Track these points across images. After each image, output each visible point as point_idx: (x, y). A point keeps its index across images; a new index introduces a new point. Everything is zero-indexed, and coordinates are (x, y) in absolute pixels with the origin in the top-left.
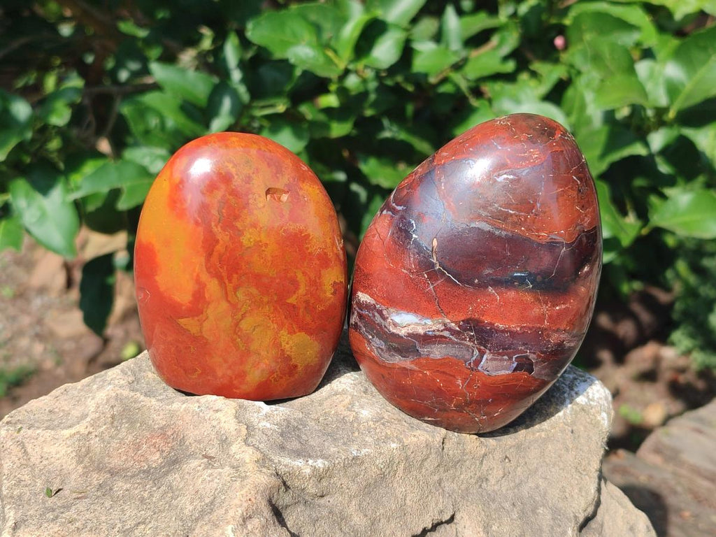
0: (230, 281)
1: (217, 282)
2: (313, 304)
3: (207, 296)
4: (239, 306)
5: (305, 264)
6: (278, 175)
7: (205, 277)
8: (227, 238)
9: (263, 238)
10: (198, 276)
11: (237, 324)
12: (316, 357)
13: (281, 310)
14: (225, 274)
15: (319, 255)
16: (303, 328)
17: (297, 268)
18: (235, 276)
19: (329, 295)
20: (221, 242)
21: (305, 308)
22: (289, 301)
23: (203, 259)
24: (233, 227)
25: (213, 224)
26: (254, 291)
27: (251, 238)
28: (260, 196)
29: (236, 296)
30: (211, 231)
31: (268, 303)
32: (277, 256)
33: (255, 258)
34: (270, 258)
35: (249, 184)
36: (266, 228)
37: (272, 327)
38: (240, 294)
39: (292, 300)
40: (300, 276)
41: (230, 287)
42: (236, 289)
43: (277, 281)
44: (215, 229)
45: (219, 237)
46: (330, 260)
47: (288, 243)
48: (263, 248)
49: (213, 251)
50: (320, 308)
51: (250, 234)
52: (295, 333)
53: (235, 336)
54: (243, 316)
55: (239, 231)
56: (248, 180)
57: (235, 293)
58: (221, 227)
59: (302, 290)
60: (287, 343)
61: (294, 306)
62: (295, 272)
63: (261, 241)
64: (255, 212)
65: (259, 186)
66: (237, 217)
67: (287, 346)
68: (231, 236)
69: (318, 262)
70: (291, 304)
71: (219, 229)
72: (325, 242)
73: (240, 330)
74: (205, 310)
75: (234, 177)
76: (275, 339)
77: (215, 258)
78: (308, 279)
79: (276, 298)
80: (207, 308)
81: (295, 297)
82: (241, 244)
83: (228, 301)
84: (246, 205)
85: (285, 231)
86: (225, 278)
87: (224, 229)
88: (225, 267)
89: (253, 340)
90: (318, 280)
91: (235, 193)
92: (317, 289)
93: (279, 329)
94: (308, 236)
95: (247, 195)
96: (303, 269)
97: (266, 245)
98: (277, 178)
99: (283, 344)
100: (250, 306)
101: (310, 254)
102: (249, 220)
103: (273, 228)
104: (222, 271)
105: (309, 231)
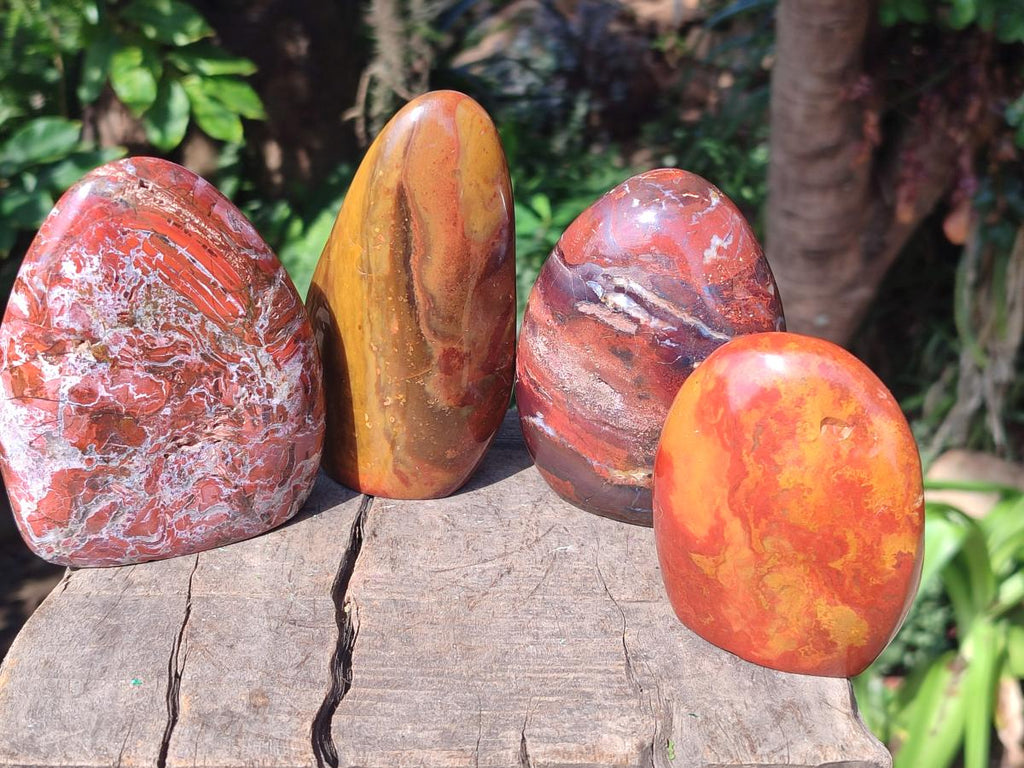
0: (757, 526)
1: (740, 523)
2: (865, 575)
3: (726, 535)
4: (765, 558)
5: (861, 523)
6: (842, 402)
7: (726, 513)
8: (759, 473)
9: (808, 481)
10: (718, 509)
11: (761, 578)
12: (864, 639)
13: (820, 574)
14: (750, 516)
15: (882, 516)
16: (847, 600)
17: (848, 526)
18: (764, 521)
19: (889, 566)
20: (751, 476)
21: (854, 577)
22: (832, 565)
23: (726, 492)
24: (771, 461)
25: (744, 451)
26: (786, 544)
27: (791, 478)
28: (812, 426)
29: (763, 545)
30: (741, 460)
31: (804, 561)
32: (821, 506)
33: (793, 503)
34: (812, 509)
35: (800, 408)
36: (813, 468)
37: (807, 591)
38: (768, 543)
39: (837, 565)
40: (850, 537)
41: (755, 532)
42: (762, 537)
43: (819, 538)
44: (746, 458)
45: (749, 469)
46: (897, 523)
47: (841, 492)
48: (805, 494)
49: (740, 485)
50: (873, 581)
51: (790, 473)
52: (836, 605)
53: (757, 591)
54: (769, 571)
55: (776, 465)
56: (800, 402)
57: (761, 540)
58: (754, 457)
59: (851, 555)
60: (825, 615)
61: (838, 572)
62: (845, 532)
63: (802, 485)
64: (803, 446)
65: (813, 411)
66: (776, 448)
67: (824, 618)
68: (765, 471)
69: (879, 524)
70: (834, 569)
71: (752, 460)
72: (893, 499)
73: (764, 585)
74: (722, 552)
75: (781, 397)
76: (809, 606)
77: (741, 494)
78: (861, 543)
79: (814, 558)
80: (726, 549)
81: (840, 561)
82: (776, 484)
83: (752, 549)
84: (792, 435)
85: (839, 477)
86: (751, 521)
87: (757, 460)
88: (752, 507)
89: (780, 601)
90: (875, 547)
91: (780, 417)
92: (873, 558)
93: (816, 596)
94: (871, 487)
95: (794, 422)
96: (856, 529)
97: (810, 490)
98: (841, 405)
99: (819, 615)
100: (779, 560)
101: (870, 511)
102: (792, 455)
103: (823, 469)
104: (747, 510)
105: (873, 482)
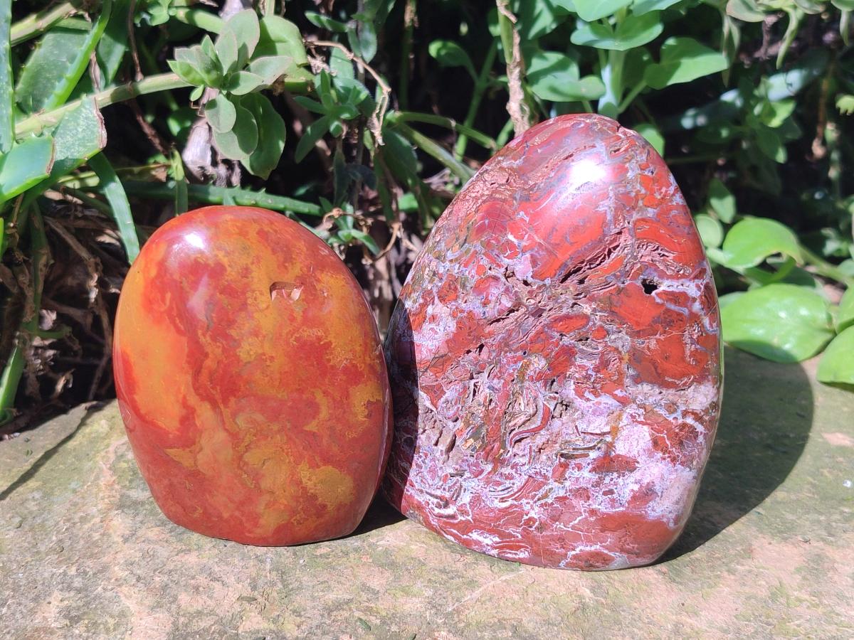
0: (226, 406)
1: (209, 407)
2: (340, 431)
3: (198, 423)
4: (241, 436)
5: (327, 380)
6: (287, 264)
7: (193, 400)
8: (219, 351)
9: (268, 349)
10: (184, 398)
11: (241, 458)
12: (350, 494)
13: (297, 440)
14: (218, 397)
15: (345, 370)
16: (327, 460)
17: (315, 387)
18: (233, 400)
19: (361, 418)
20: (211, 356)
21: (330, 436)
22: (307, 428)
23: (189, 378)
24: (227, 337)
25: (200, 332)
26: (259, 417)
27: (251, 350)
28: (262, 294)
29: (236, 423)
30: (197, 342)
31: (279, 431)
32: (285, 372)
33: (258, 375)
34: (278, 376)
35: (247, 277)
36: (271, 336)
37: (287, 461)
38: (241, 421)
39: (312, 426)
40: (319, 397)
41: (226, 412)
42: (234, 415)
43: (290, 404)
44: (202, 340)
45: (208, 349)
46: (361, 374)
47: (302, 355)
48: (268, 363)
49: (201, 367)
50: (351, 435)
51: (249, 345)
52: (318, 467)
53: (239, 472)
54: (248, 448)
55: (235, 340)
56: (246, 272)
57: (234, 420)
58: (211, 336)
59: (324, 414)
60: (310, 480)
61: (314, 434)
62: (313, 393)
63: (264, 354)
64: (256, 315)
65: (260, 280)
66: (231, 323)
67: (309, 483)
68: (223, 347)
69: (344, 378)
70: (310, 432)
71: (208, 338)
72: (353, 350)
73: (246, 464)
74: (197, 440)
75: (226, 270)
76: (293, 474)
77: (204, 377)
78: (331, 400)
79: (288, 425)
80: (200, 436)
81: (314, 423)
82: (238, 359)
83: (226, 430)
84: (244, 306)
85: (297, 340)
86: (220, 401)
87: (214, 339)
88: (218, 388)
89: (263, 476)
90: (345, 401)
91: (229, 291)
92: (344, 412)
93: (297, 463)
94: (330, 343)
95: (244, 293)
96: (323, 388)
97: (272, 358)
98: (286, 268)
99: (304, 480)
100: (255, 435)
101: (333, 367)
102: (248, 326)
103: (281, 335)
104: (214, 392)
105: (331, 338)
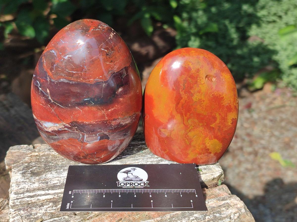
0: (186, 116)
1: (180, 116)
2: (222, 128)
4: (189, 126)
5: (221, 110)
6: (212, 69)
7: (174, 113)
8: (186, 97)
9: (203, 97)
10: (172, 112)
11: (187, 134)
12: (221, 150)
13: (207, 130)
14: (184, 112)
15: (227, 106)
16: (216, 137)
17: (216, 112)
18: (188, 114)
19: (230, 124)
20: (183, 98)
21: (218, 129)
22: (211, 126)
23: (175, 105)
24: (190, 92)
25: (180, 90)
26: (196, 121)
27: (197, 97)
28: (203, 79)
29: (188, 122)
30: (179, 94)
31: (202, 126)
32: (208, 106)
33: (198, 106)
34: (205, 107)
35: (198, 73)
36: (204, 93)
37: (202, 136)
38: (190, 122)
39: (213, 125)
40: (217, 115)
41: (185, 118)
42: (188, 119)
43: (207, 117)
44: (181, 93)
45: (183, 96)
46: (232, 109)
47: (214, 100)
48: (202, 102)
49: (179, 102)
50: (225, 129)
51: (197, 96)
52: (212, 139)
53: (185, 139)
54: (190, 131)
55: (192, 94)
56: (198, 71)
58: (184, 92)
59: (218, 121)
60: (208, 143)
61: (213, 128)
62: (216, 114)
63: (201, 99)
64: (200, 86)
65: (203, 74)
66: (191, 88)
67: (208, 145)
68: (188, 96)
69: (226, 110)
70: (212, 127)
71: (183, 93)
72: (230, 100)
73: (188, 136)
75: (191, 70)
76: (203, 141)
77: (180, 105)
78: (221, 117)
79: (205, 124)
81: (214, 124)
82: (193, 100)
83: (184, 124)
84: (196, 82)
85: (213, 95)
86: (184, 114)
87: (185, 93)
88: (184, 109)
89: (193, 141)
90: (225, 117)
91: (192, 77)
92: (225, 121)
93: (205, 137)
94: (223, 97)
95: (197, 78)
96: (219, 112)
97: (204, 101)
98: (211, 70)
99: (206, 143)
100: (193, 127)
101: (223, 106)
102: (197, 89)
103: (207, 93)
104: (182, 111)
105: (224, 95)
